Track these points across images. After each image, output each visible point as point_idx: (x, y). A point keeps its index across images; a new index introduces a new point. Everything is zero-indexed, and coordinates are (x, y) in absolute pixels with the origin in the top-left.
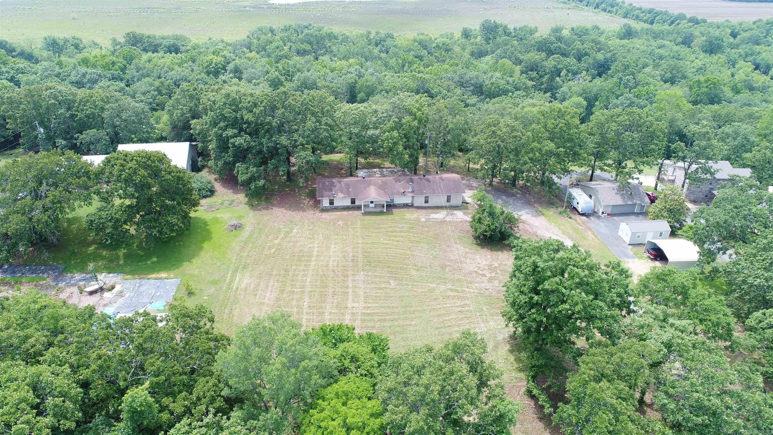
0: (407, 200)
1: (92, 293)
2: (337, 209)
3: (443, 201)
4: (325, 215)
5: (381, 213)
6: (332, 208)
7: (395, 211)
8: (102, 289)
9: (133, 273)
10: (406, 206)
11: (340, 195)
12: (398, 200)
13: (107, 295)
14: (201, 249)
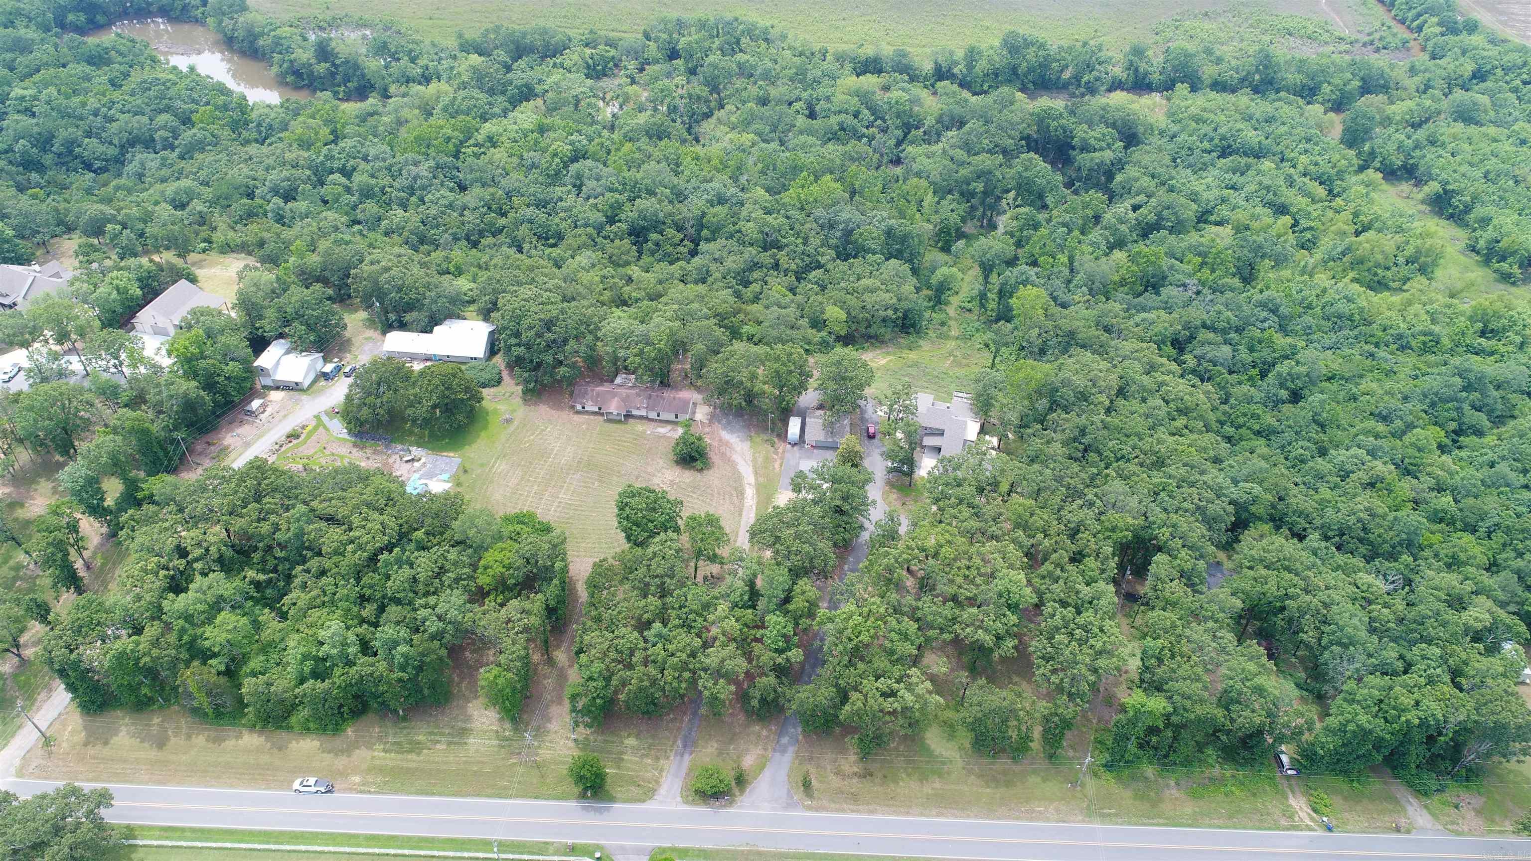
0: (643, 413)
1: (407, 462)
2: (588, 413)
3: (672, 417)
4: (577, 418)
5: (620, 421)
6: (583, 412)
7: (631, 421)
8: (413, 460)
9: (433, 449)
10: (641, 417)
11: (590, 403)
12: (635, 412)
13: (416, 464)
14: (479, 436)
